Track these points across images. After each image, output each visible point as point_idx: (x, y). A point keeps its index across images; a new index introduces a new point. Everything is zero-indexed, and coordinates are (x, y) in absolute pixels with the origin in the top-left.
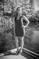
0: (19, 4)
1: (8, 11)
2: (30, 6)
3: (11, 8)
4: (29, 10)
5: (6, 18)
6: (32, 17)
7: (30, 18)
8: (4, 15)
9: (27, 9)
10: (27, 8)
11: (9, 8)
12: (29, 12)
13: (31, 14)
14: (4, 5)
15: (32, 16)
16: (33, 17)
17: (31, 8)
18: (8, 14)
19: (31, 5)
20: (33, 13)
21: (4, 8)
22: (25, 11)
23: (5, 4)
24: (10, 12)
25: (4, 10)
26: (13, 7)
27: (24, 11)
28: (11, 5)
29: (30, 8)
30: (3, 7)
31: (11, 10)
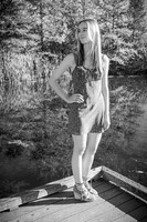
0: (94, 11)
1: (57, 37)
2: (132, 19)
3: (65, 25)
4: (129, 33)
5: (50, 58)
6: (136, 57)
7: (131, 60)
8: (43, 49)
9: (122, 30)
10: (120, 27)
11: (59, 25)
12: (126, 41)
13: (135, 47)
14: (42, 14)
15: (136, 52)
16: (141, 57)
17: (135, 25)
18: (54, 47)
19: (134, 17)
20: (142, 41)
21: (41, 26)
22: (115, 37)
23: (45, 10)
24: (62, 39)
25: (41, 34)
26: (72, 21)
27: (109, 36)
28: (65, 14)
29: (130, 26)
30: (39, 22)
31: (67, 31)
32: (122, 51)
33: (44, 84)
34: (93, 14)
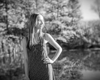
0: (44, 5)
1: (18, 24)
2: (71, 10)
3: (24, 16)
4: (69, 19)
5: (14, 40)
6: (75, 36)
7: (71, 38)
8: (9, 33)
9: (64, 18)
10: (63, 16)
11: (19, 16)
12: (67, 25)
13: (74, 30)
14: (7, 9)
15: (75, 33)
16: (78, 36)
17: (73, 14)
18: (16, 31)
20: (79, 25)
21: (7, 16)
22: (59, 23)
23: (9, 6)
24: (21, 26)
26: (28, 13)
27: (55, 22)
28: (23, 8)
29: (70, 15)
30: (5, 14)
31: (25, 20)
32: (65, 32)
33: (10, 58)
34: (43, 7)
